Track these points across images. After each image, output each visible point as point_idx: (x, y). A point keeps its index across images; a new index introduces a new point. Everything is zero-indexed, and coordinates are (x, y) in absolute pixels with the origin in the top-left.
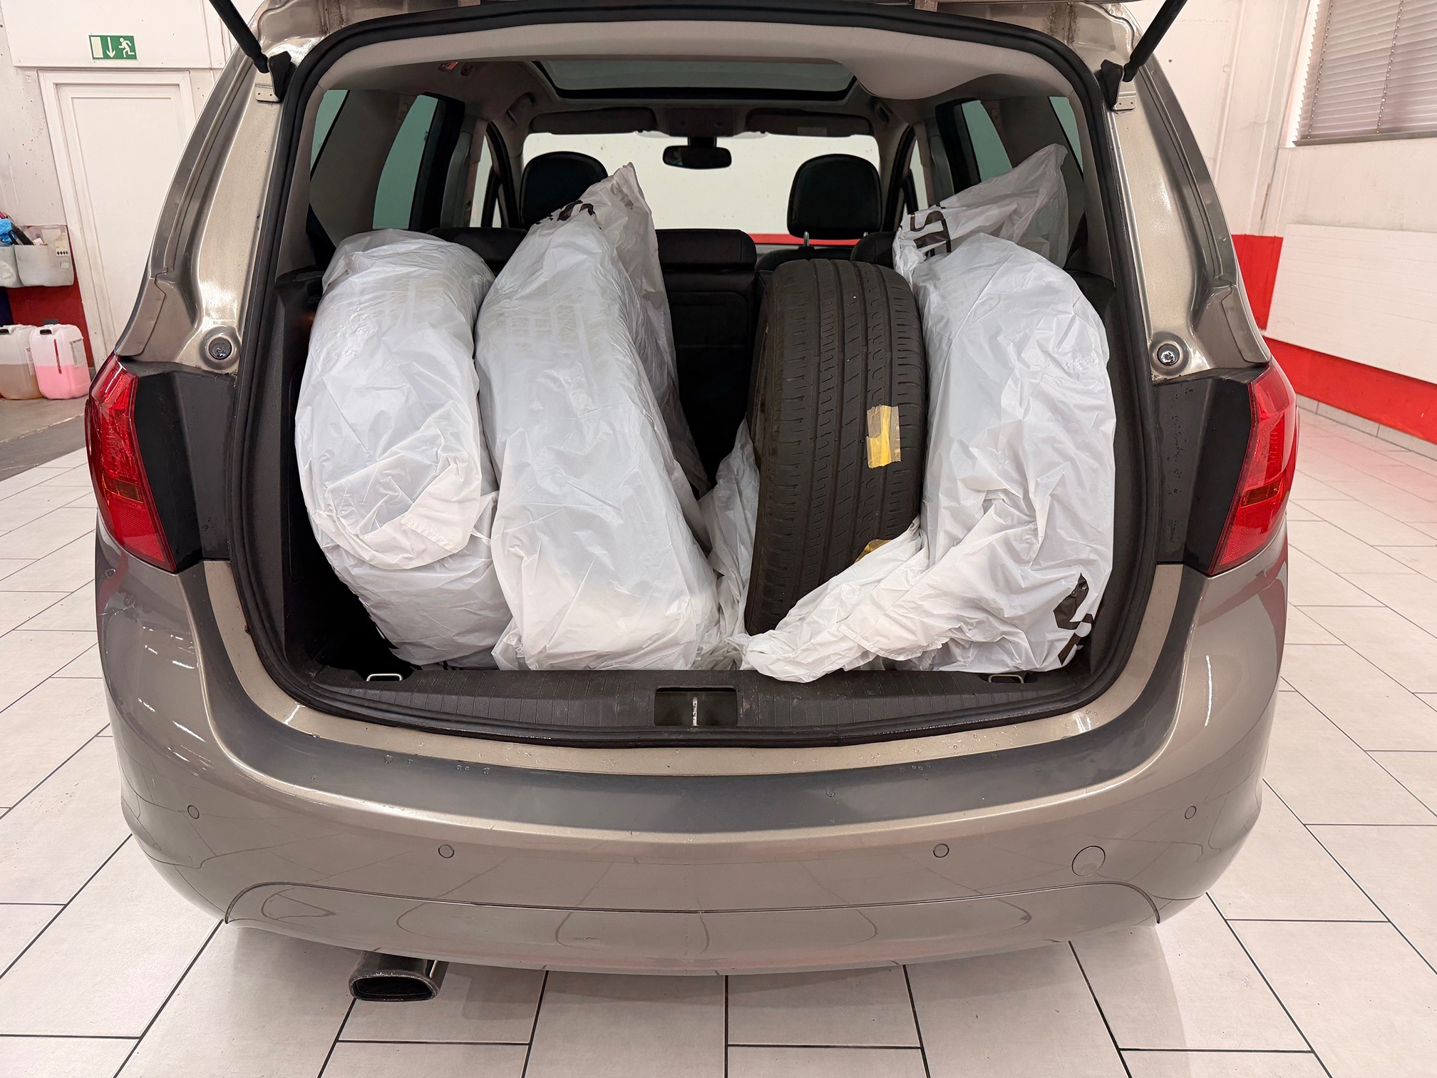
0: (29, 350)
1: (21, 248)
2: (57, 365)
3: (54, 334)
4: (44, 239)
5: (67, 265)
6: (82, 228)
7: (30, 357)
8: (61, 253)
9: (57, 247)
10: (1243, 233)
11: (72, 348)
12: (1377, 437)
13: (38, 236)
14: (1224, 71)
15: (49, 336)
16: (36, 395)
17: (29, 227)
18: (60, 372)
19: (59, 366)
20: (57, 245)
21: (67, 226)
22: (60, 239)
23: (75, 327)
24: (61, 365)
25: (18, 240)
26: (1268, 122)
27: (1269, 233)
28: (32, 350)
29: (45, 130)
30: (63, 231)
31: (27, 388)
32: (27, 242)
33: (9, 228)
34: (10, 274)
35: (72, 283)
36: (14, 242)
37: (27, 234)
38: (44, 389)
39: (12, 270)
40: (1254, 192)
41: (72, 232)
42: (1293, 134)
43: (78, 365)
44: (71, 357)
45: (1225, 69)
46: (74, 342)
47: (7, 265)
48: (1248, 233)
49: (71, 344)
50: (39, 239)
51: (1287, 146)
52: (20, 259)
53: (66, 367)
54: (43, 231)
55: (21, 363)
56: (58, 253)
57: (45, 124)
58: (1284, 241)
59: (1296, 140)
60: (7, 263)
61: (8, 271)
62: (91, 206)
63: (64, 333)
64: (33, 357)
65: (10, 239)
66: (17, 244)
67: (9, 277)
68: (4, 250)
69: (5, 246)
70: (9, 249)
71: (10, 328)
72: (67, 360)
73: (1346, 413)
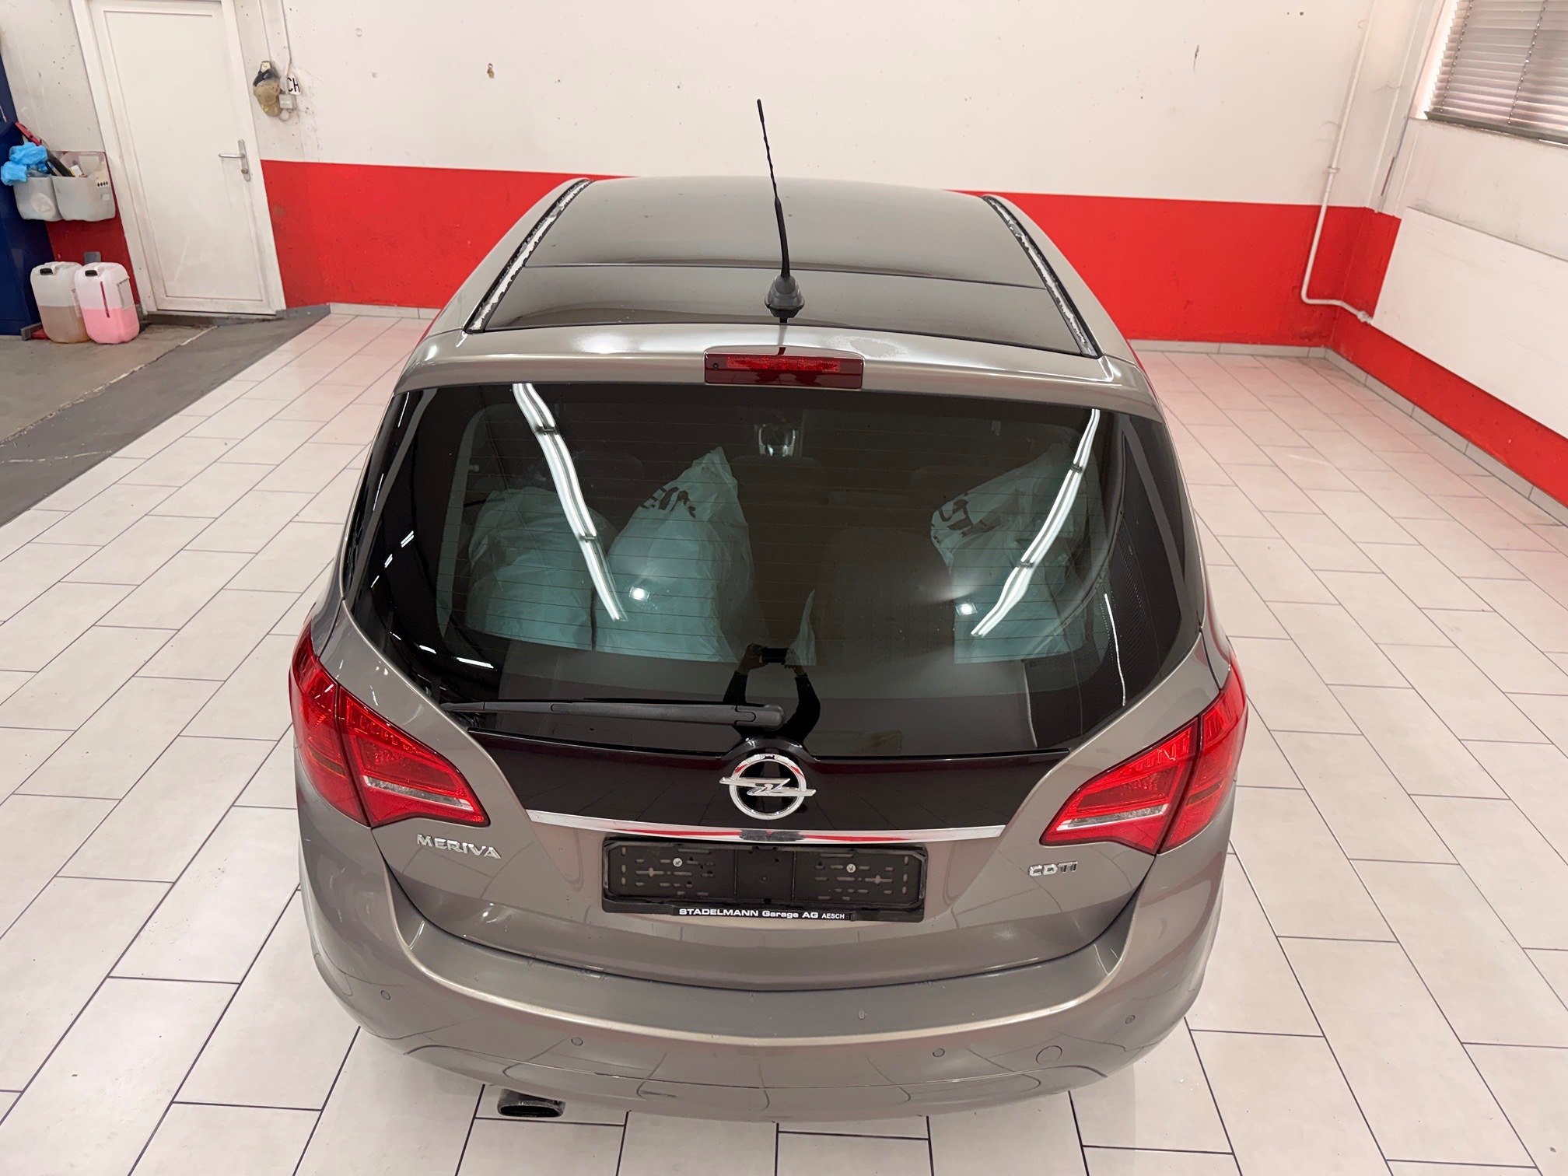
0: (74, 291)
1: (59, 180)
2: (104, 308)
3: (100, 275)
4: (82, 166)
5: (108, 197)
6: (121, 156)
7: (76, 298)
8: (102, 184)
9: (98, 178)
10: (1363, 206)
11: (119, 290)
12: (1464, 454)
13: (75, 163)
14: (1359, 27)
15: (95, 278)
16: (86, 339)
17: (64, 153)
18: (108, 316)
19: (107, 310)
20: (96, 176)
21: (105, 153)
22: (98, 169)
23: (120, 266)
24: (109, 308)
25: (54, 170)
26: (1401, 86)
27: (1389, 211)
28: (77, 291)
29: (77, 46)
30: (101, 160)
31: (74, 332)
32: (66, 173)
33: (45, 156)
34: (48, 208)
35: (114, 216)
36: (50, 172)
37: (63, 161)
38: (92, 333)
39: (51, 203)
40: (1378, 163)
41: (112, 163)
42: (1425, 103)
43: (126, 308)
44: (118, 300)
45: (1361, 25)
46: (121, 283)
47: (45, 197)
48: (1367, 206)
49: (118, 285)
50: (76, 167)
51: (1417, 117)
52: (58, 191)
53: (114, 310)
54: (80, 157)
55: (66, 305)
56: (98, 185)
57: (77, 41)
58: (1402, 222)
59: (1428, 110)
60: (46, 194)
61: (46, 203)
62: (131, 132)
63: (110, 273)
64: (79, 298)
65: (45, 168)
66: (54, 174)
67: (48, 210)
68: (41, 181)
69: (42, 176)
70: (46, 180)
71: (52, 265)
72: (114, 304)
73: (1438, 422)
